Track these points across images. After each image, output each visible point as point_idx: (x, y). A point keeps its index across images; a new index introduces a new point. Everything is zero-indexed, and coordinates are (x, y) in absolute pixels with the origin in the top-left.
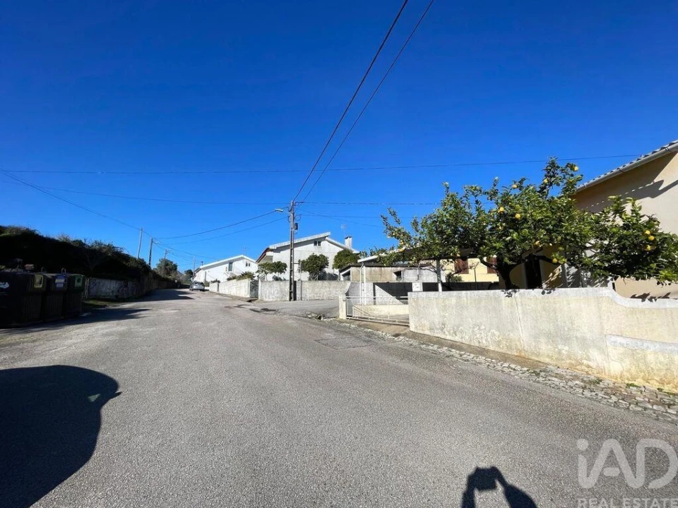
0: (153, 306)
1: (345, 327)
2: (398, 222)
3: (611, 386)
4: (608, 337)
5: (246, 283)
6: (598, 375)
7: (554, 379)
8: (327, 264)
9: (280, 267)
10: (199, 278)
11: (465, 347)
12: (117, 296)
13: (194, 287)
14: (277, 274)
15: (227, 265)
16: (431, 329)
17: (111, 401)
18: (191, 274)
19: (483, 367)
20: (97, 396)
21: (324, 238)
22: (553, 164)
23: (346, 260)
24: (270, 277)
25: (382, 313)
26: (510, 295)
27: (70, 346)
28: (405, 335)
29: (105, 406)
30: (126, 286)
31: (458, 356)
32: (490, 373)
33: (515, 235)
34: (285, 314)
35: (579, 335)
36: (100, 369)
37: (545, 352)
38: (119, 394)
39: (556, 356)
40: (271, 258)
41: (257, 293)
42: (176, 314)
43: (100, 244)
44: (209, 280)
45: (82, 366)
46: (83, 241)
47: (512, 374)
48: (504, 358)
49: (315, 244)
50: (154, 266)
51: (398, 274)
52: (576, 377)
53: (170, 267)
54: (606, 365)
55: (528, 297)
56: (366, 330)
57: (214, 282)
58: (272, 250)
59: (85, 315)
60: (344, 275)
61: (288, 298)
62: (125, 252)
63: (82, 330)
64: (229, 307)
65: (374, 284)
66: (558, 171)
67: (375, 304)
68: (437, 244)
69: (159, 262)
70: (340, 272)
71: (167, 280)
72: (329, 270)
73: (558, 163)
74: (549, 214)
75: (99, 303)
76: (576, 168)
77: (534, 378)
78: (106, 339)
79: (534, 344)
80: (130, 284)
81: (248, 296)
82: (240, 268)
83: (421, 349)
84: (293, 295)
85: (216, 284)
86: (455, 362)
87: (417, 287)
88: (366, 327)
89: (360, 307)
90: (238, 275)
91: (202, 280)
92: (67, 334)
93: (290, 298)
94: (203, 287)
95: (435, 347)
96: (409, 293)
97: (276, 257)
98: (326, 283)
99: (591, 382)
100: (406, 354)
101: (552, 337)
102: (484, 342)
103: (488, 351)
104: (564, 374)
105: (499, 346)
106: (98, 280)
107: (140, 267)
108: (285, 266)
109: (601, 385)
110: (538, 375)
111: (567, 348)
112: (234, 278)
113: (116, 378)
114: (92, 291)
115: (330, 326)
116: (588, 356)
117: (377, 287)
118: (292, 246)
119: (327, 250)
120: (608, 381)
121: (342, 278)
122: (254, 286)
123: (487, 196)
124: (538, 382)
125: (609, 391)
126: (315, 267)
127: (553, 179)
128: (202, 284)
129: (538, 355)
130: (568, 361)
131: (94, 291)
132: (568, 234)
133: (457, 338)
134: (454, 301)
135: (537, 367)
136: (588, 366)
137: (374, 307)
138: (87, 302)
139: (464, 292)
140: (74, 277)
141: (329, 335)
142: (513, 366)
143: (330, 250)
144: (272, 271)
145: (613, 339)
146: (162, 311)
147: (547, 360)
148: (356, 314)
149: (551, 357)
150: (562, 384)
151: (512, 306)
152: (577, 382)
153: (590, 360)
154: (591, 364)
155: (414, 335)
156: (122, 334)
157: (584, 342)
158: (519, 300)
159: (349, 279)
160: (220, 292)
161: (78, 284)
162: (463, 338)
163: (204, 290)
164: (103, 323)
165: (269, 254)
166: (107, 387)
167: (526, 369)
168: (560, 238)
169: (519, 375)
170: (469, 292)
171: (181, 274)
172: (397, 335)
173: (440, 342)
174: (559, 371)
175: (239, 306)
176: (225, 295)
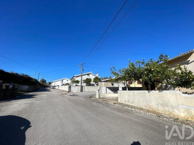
0: (39, 94)
1: (98, 101)
2: (115, 70)
3: (182, 120)
4: (180, 105)
5: (67, 87)
6: (177, 117)
7: (165, 118)
8: (91, 81)
9: (77, 82)
10: (53, 84)
11: (136, 108)
12: (28, 90)
13: (51, 87)
14: (77, 84)
15: (61, 81)
16: (125, 102)
17: (29, 129)
18: (50, 83)
19: (143, 114)
20: (23, 127)
21: (90, 74)
22: (162, 55)
23: (97, 80)
24: (74, 85)
25: (109, 96)
26: (149, 92)
27: (13, 108)
28: (117, 103)
29: (27, 131)
30: (31, 87)
31: (134, 110)
32: (145, 116)
33: (151, 75)
34: (80, 96)
35: (171, 105)
36: (24, 117)
37: (160, 110)
38: (31, 126)
39: (164, 111)
40: (75, 79)
41: (71, 90)
42: (47, 96)
43: (23, 74)
44: (56, 85)
45: (18, 116)
46: (18, 73)
47: (152, 116)
48: (148, 111)
49: (88, 75)
50: (39, 81)
51: (112, 84)
52: (171, 118)
53: (44, 81)
54: (179, 114)
55: (155, 93)
56: (105, 102)
57: (57, 86)
58: (75, 77)
59: (18, 97)
60: (96, 84)
61: (80, 91)
62: (31, 77)
63: (17, 102)
64: (62, 94)
65: (106, 87)
66: (163, 57)
67: (106, 93)
68: (127, 77)
69: (41, 80)
70: (95, 83)
71: (43, 85)
72: (92, 83)
73: (163, 55)
74: (161, 69)
75: (22, 93)
76: (168, 57)
77: (159, 118)
78: (25, 105)
79: (157, 107)
80: (32, 87)
81: (68, 90)
82: (65, 82)
83: (123, 108)
84: (82, 90)
85: (58, 86)
86: (134, 113)
87: (120, 89)
88: (105, 101)
89: (102, 94)
90: (65, 84)
91: (54, 85)
92: (12, 104)
93: (81, 91)
94: (54, 87)
95: (127, 107)
96: (118, 91)
97: (76, 79)
98: (91, 87)
99: (176, 119)
100: (119, 110)
101: (163, 105)
102: (142, 106)
103: (143, 109)
104: (167, 117)
105: (146, 107)
106: (22, 86)
107: (35, 81)
108: (79, 81)
109: (179, 120)
110: (160, 117)
111: (167, 108)
112: (64, 85)
113: (29, 120)
114: (20, 89)
115: (94, 101)
116: (174, 111)
117: (107, 88)
118: (82, 76)
119: (91, 77)
120: (180, 119)
121: (96, 85)
122: (70, 87)
123: (141, 63)
124: (160, 119)
125: (182, 122)
126: (88, 82)
127: (162, 59)
128: (54, 86)
129: (159, 110)
130: (168, 113)
131: (21, 89)
132: (167, 75)
133: (133, 105)
134: (132, 94)
135: (159, 114)
136: (174, 114)
137: (106, 94)
138: (18, 92)
139: (135, 91)
140: (15, 85)
141: (95, 104)
142: (152, 114)
143: (92, 77)
144: (75, 83)
145: (181, 106)
146: (42, 95)
147: (161, 112)
148: (101, 97)
149: (162, 111)
150: (168, 120)
151: (150, 95)
152: (172, 119)
153: (174, 112)
154: (175, 113)
155: (120, 104)
156: (30, 104)
157: (172, 107)
158: (152, 94)
159: (98, 86)
160: (59, 89)
161: (16, 87)
162: (135, 104)
163: (54, 88)
164: (23, 100)
165: (74, 78)
166: (26, 124)
167: (155, 115)
168: (164, 76)
169: (154, 117)
170: (136, 91)
171: (47, 83)
172: (115, 104)
173: (128, 106)
174: (165, 116)
175: (66, 94)
176: (61, 90)
